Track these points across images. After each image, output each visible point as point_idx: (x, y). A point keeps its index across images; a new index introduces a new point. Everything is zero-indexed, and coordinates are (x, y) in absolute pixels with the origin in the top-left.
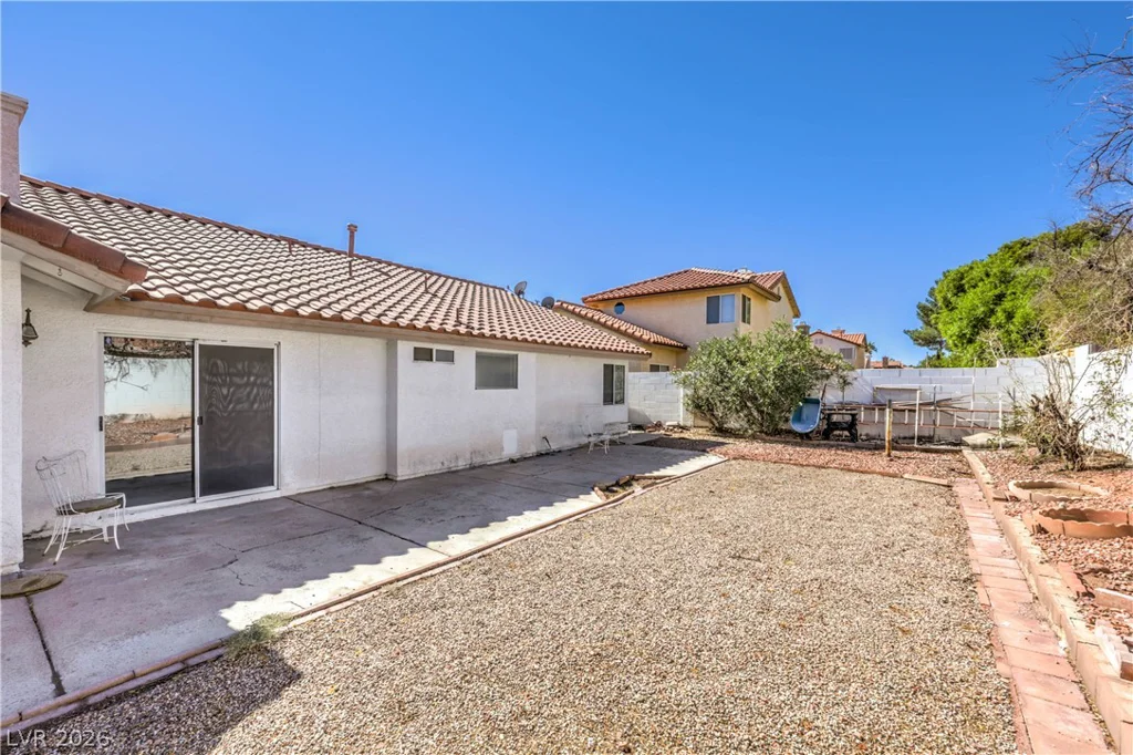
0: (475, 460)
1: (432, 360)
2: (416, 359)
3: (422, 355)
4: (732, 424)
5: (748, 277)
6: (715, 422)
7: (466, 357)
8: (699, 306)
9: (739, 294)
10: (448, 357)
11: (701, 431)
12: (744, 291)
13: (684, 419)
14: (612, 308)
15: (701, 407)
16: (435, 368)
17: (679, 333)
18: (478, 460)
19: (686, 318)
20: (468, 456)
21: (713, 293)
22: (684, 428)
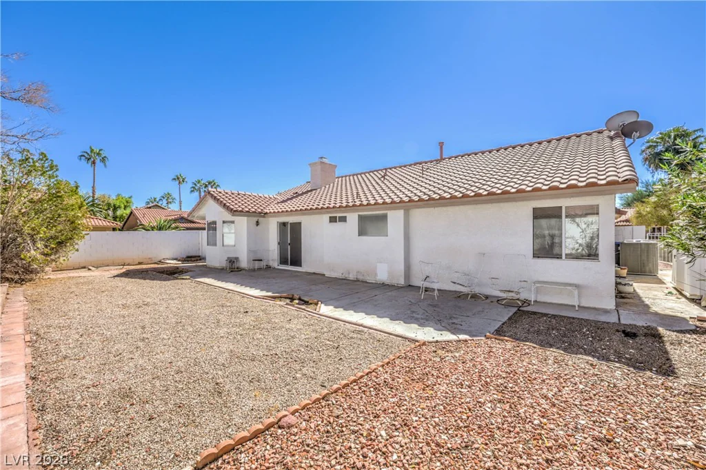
0: (358, 277)
1: (336, 222)
2: (330, 222)
3: (333, 220)
7: (353, 218)
10: (343, 219)
16: (339, 225)
18: (361, 278)
20: (355, 274)
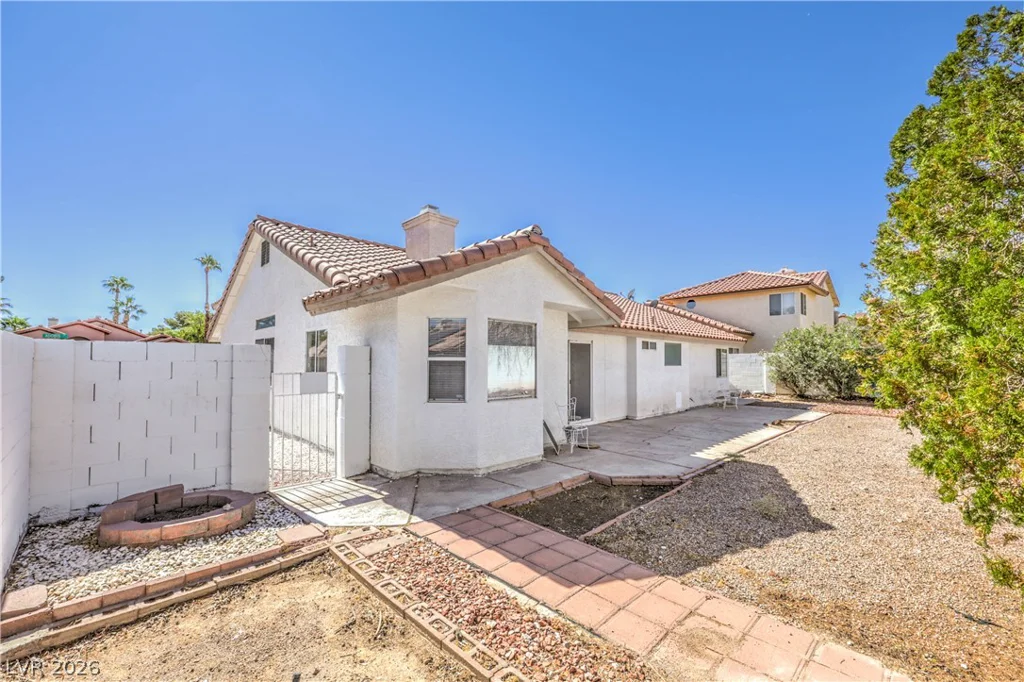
1: (648, 348)
2: (643, 348)
3: (645, 345)
4: (812, 391)
5: (808, 280)
6: (797, 390)
7: (661, 344)
8: (764, 301)
9: (797, 293)
10: (654, 347)
11: (785, 397)
12: (803, 290)
13: (768, 388)
14: (685, 303)
15: (785, 379)
16: (650, 351)
17: (744, 323)
19: (753, 311)
20: (662, 407)
21: (774, 293)
22: (769, 395)
